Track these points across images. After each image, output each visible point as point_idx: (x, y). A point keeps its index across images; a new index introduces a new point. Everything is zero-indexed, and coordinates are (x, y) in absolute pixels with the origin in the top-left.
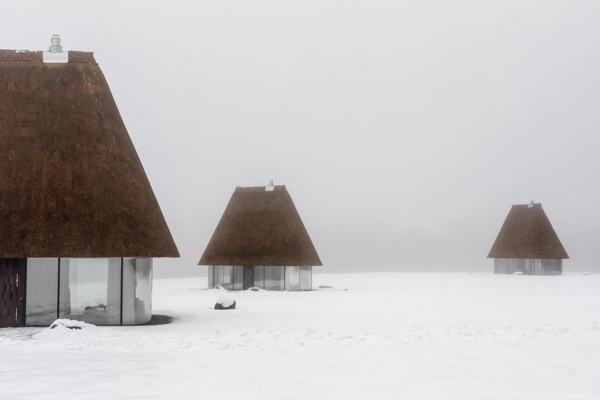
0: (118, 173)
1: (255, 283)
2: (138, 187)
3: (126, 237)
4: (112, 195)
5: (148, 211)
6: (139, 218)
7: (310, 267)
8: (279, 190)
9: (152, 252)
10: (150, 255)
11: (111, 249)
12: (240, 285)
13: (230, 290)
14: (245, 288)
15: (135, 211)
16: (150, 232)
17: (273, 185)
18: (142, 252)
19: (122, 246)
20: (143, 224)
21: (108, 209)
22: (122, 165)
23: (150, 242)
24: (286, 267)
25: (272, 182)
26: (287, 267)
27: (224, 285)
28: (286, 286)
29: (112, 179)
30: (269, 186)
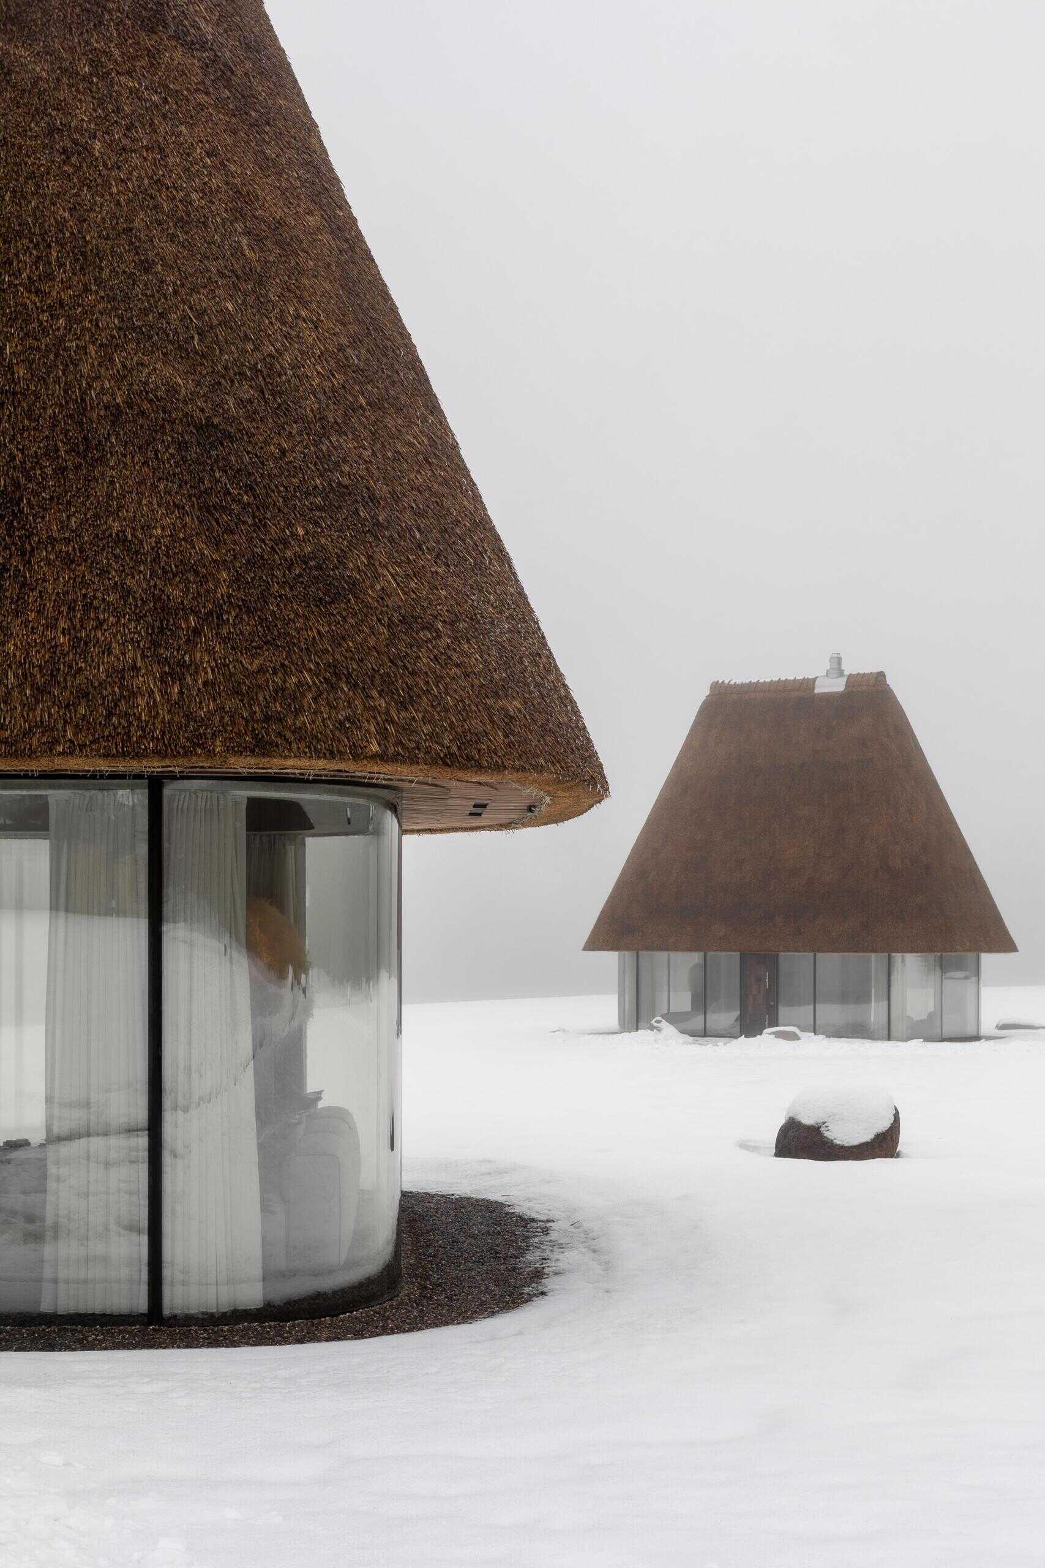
0: (118, 110)
1: (783, 1011)
2: (281, 223)
3: (169, 590)
4: (61, 265)
5: (355, 408)
6: (283, 452)
7: (971, 955)
8: (864, 688)
9: (392, 721)
10: (374, 747)
11: (40, 691)
12: (727, 1018)
13: (693, 1034)
14: (750, 1026)
15: (247, 392)
16: (371, 565)
17: (841, 673)
18: (305, 719)
19: (135, 668)
20: (318, 500)
21: (21, 371)
22: (153, 55)
23: (372, 642)
24: (894, 954)
25: (839, 661)
26: (897, 956)
27: (673, 1018)
28: (892, 1023)
29: (65, 151)
30: (827, 675)
